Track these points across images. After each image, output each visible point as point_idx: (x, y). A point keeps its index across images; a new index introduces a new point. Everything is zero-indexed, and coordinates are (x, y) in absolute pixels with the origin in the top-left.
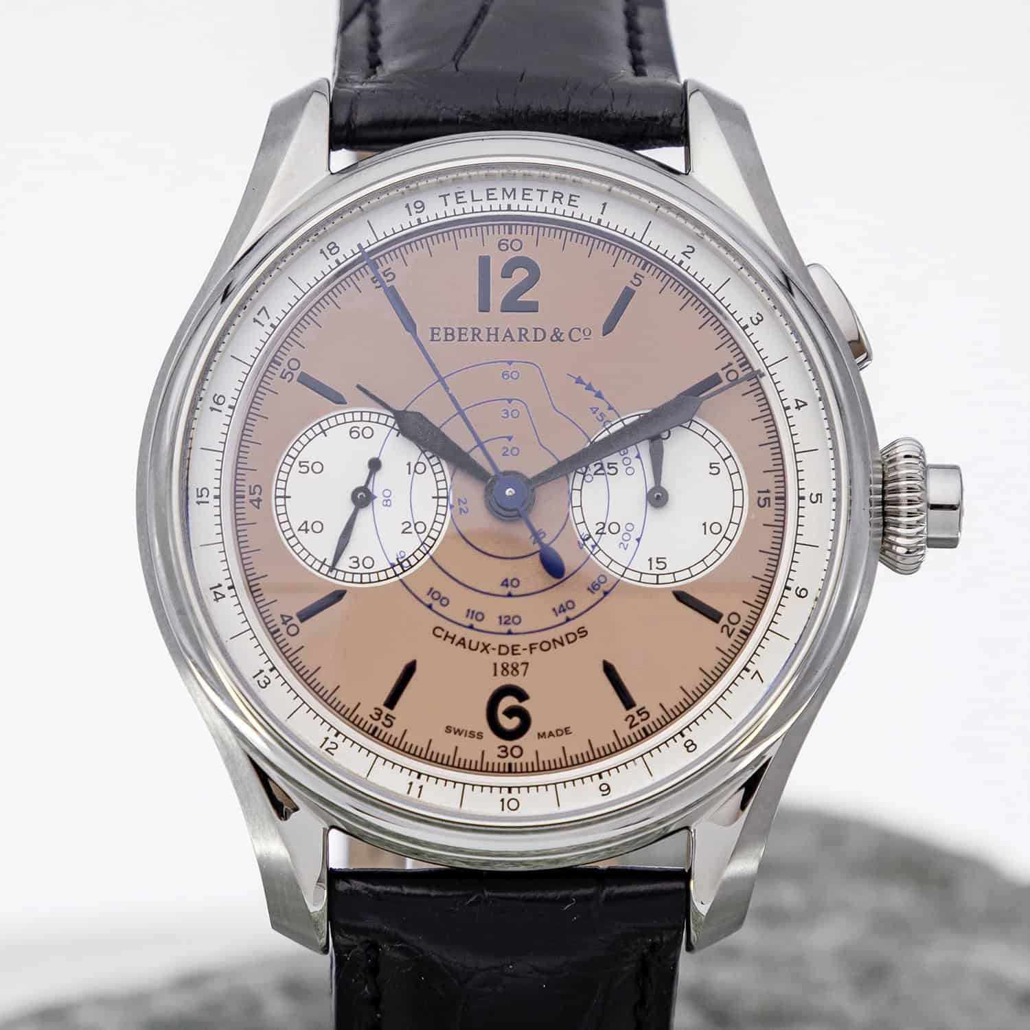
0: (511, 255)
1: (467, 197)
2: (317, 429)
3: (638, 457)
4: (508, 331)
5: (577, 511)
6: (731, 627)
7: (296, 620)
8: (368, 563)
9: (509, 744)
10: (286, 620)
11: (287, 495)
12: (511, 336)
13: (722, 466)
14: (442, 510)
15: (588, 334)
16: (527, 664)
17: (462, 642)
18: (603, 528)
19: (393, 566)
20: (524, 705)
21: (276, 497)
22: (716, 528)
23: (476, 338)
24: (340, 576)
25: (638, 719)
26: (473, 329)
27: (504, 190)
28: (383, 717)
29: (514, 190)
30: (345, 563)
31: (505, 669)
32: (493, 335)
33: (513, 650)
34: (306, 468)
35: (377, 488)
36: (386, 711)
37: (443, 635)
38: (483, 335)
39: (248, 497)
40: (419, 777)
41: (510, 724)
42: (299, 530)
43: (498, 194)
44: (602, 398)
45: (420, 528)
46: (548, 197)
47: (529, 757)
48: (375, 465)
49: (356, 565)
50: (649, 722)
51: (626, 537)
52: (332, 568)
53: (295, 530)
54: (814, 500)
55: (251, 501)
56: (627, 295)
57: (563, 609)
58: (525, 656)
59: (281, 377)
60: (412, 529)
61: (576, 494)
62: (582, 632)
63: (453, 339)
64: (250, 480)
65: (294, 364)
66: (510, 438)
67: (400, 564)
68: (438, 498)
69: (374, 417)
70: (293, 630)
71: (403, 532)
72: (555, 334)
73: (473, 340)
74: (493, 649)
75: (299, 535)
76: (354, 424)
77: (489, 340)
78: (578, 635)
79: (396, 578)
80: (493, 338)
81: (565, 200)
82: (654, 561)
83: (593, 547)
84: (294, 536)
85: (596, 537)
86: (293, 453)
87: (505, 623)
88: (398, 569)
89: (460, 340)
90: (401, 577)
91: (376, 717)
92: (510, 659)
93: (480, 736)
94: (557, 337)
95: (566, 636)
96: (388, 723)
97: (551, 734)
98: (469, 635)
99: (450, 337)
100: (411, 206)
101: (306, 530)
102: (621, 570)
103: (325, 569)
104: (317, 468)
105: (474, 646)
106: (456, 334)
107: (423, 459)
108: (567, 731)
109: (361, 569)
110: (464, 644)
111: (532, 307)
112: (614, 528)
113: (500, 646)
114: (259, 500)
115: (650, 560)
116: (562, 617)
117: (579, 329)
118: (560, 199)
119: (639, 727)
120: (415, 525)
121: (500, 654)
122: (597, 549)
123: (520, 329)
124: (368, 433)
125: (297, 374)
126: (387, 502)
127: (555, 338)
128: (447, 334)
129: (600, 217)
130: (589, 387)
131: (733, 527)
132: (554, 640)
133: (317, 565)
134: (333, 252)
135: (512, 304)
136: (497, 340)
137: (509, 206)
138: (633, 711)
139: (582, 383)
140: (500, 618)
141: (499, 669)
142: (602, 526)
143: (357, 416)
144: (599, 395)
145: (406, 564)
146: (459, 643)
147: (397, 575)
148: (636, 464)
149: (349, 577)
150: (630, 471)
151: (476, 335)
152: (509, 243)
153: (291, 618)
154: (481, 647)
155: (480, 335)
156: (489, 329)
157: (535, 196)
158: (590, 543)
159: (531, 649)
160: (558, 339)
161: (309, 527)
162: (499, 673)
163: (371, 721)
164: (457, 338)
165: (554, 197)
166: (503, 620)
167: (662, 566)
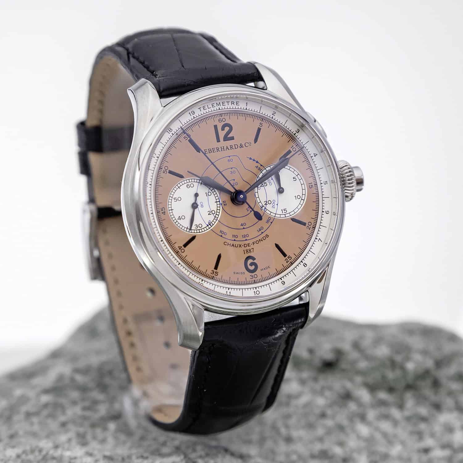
0: (223, 123)
1: (206, 107)
2: (177, 187)
3: (272, 179)
4: (227, 147)
5: (258, 199)
6: (310, 226)
7: (183, 247)
8: (200, 226)
9: (253, 274)
10: (180, 248)
11: (172, 209)
12: (228, 148)
13: (296, 178)
14: (219, 206)
15: (250, 144)
16: (253, 248)
17: (233, 245)
18: (266, 203)
19: (208, 225)
20: (255, 261)
21: (169, 210)
22: (299, 197)
23: (218, 151)
24: (193, 231)
25: (288, 260)
26: (217, 148)
27: (217, 103)
28: (214, 273)
29: (220, 103)
30: (194, 227)
31: (247, 251)
32: (223, 149)
33: (248, 245)
34: (176, 200)
35: (198, 202)
36: (215, 271)
37: (227, 244)
38: (220, 150)
39: (161, 212)
40: (229, 289)
41: (252, 268)
42: (178, 219)
43: (215, 105)
44: (258, 163)
45: (213, 212)
46: (230, 103)
47: (259, 277)
48: (196, 195)
49: (197, 227)
50: (292, 260)
51: (274, 204)
52: (190, 229)
53: (177, 219)
54: (325, 183)
55: (162, 213)
56: (259, 130)
57: (260, 230)
58: (252, 246)
59: (163, 172)
60: (211, 213)
61: (256, 194)
62: (267, 236)
63: (211, 152)
64: (161, 206)
65: (166, 168)
66: (234, 180)
67: (210, 224)
68: (217, 202)
69: (193, 180)
70: (183, 251)
71: (209, 215)
72: (241, 145)
73: (217, 151)
74: (243, 246)
75: (178, 221)
76: (187, 184)
77: (222, 151)
78: (266, 237)
79: (210, 229)
80: (223, 150)
81: (235, 104)
82: (283, 210)
83: (265, 209)
84: (177, 221)
85: (265, 206)
86: (171, 196)
87: (244, 237)
88: (209, 226)
89: (213, 152)
90: (211, 228)
91: (213, 273)
92: (248, 248)
93: (244, 273)
94: (241, 146)
95: (263, 238)
96: (216, 274)
97: (264, 269)
98: (235, 243)
99: (210, 152)
100: (191, 113)
101: (180, 219)
102: (274, 215)
103: (188, 230)
104: (179, 199)
105: (237, 246)
106: (212, 150)
107: (210, 191)
108: (269, 267)
109: (199, 228)
110: (234, 246)
111: (232, 138)
112: (270, 202)
113: (244, 244)
114: (164, 212)
115: (282, 210)
116: (260, 232)
117: (247, 143)
118: (233, 103)
119: (289, 262)
120: (212, 212)
121: (245, 247)
122: (266, 210)
123: (230, 146)
124: (192, 186)
125: (168, 171)
126: (202, 206)
127: (241, 147)
128: (209, 151)
129: (246, 107)
130: (254, 160)
131: (304, 196)
132: (259, 240)
133: (185, 229)
134: (171, 131)
135: (226, 138)
136: (224, 150)
137: (219, 108)
138: (287, 257)
139: (252, 159)
140: (243, 236)
141: (245, 252)
142: (266, 202)
143: (188, 181)
144: (257, 162)
145: (211, 224)
146: (232, 246)
147: (209, 228)
148: (272, 181)
149: (196, 231)
150: (271, 184)
151: (218, 150)
152: (221, 120)
153: (181, 247)
154: (239, 246)
155: (219, 150)
156: (221, 147)
157: (226, 104)
158: (263, 208)
159: (253, 244)
160: (242, 147)
161: (181, 218)
162: (245, 253)
163: (211, 275)
164: (212, 152)
165: (232, 103)
166: (244, 236)
167: (285, 211)
